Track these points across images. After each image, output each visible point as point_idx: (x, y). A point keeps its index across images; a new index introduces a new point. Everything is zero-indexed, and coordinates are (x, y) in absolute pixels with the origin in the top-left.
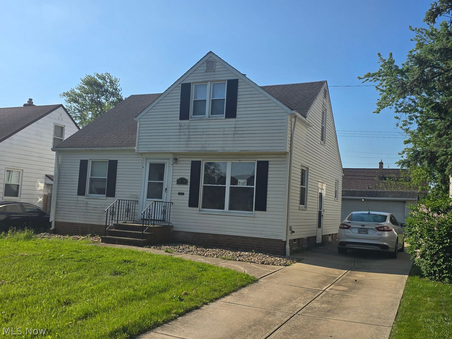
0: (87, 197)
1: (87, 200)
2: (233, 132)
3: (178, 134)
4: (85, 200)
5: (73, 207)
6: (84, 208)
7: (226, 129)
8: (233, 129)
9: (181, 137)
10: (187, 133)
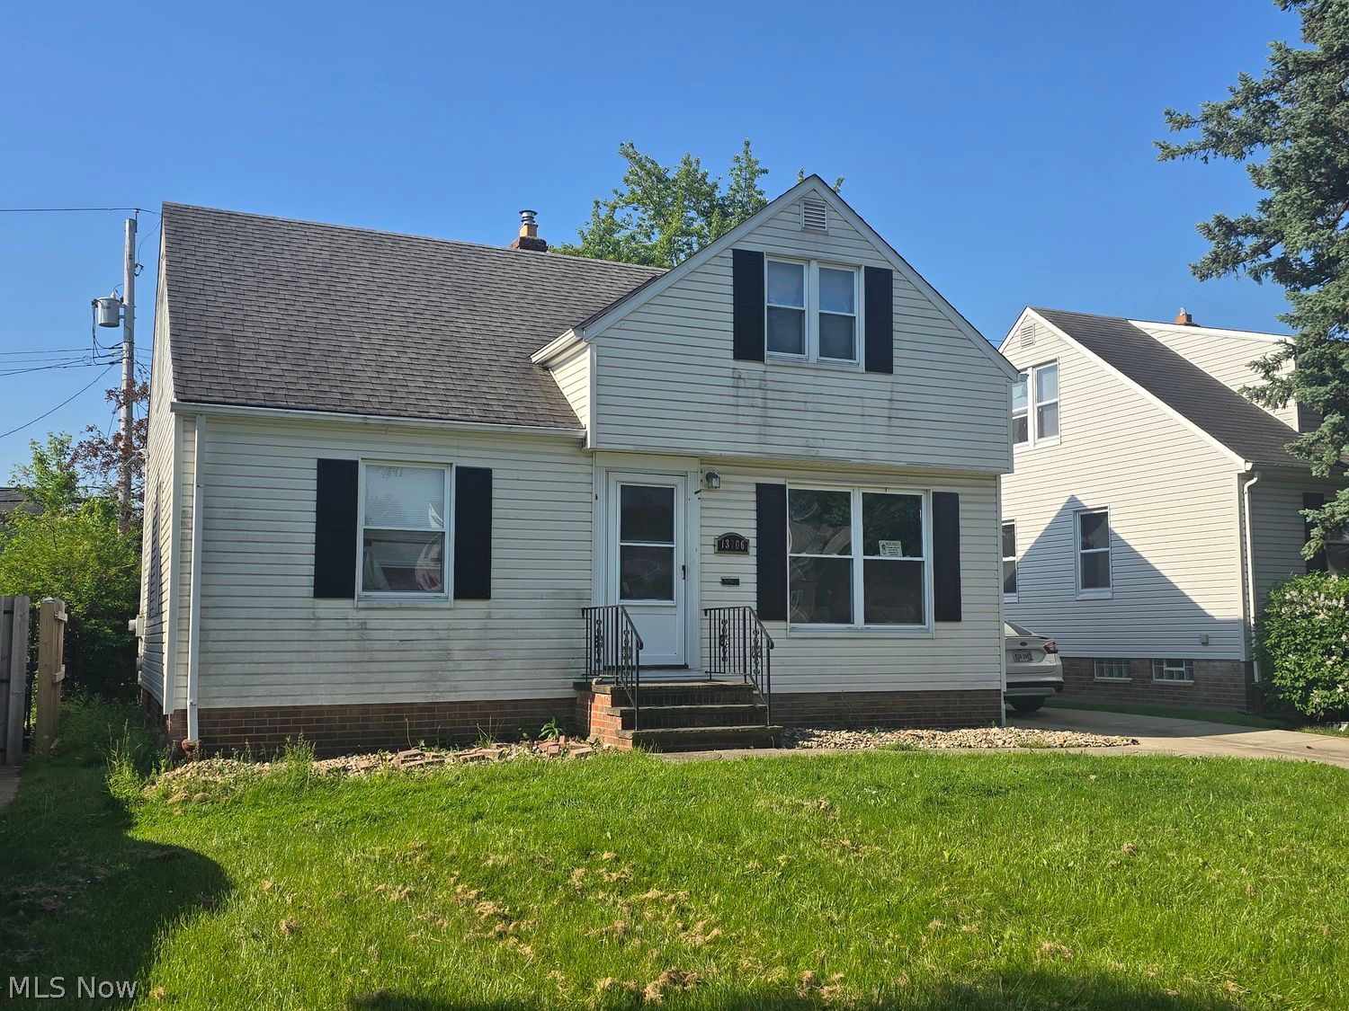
0: (362, 604)
1: (362, 614)
2: (886, 413)
3: (732, 401)
4: (352, 614)
5: (295, 646)
6: (352, 645)
7: (867, 402)
8: (886, 404)
9: (741, 410)
10: (760, 402)
